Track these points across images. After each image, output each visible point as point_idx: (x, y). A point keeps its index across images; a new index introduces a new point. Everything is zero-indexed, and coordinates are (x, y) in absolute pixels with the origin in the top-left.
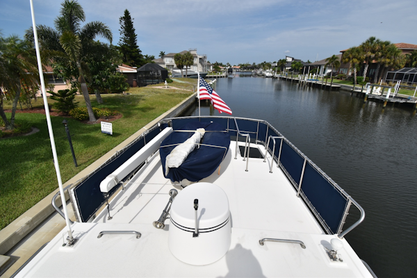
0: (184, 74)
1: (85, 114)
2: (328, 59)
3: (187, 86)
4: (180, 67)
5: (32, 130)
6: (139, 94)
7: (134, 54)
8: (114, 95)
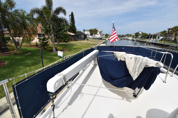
0: (93, 38)
1: (52, 48)
2: (161, 32)
3: (94, 41)
4: (91, 35)
5: (28, 53)
6: (75, 43)
7: (73, 29)
8: (64, 43)
